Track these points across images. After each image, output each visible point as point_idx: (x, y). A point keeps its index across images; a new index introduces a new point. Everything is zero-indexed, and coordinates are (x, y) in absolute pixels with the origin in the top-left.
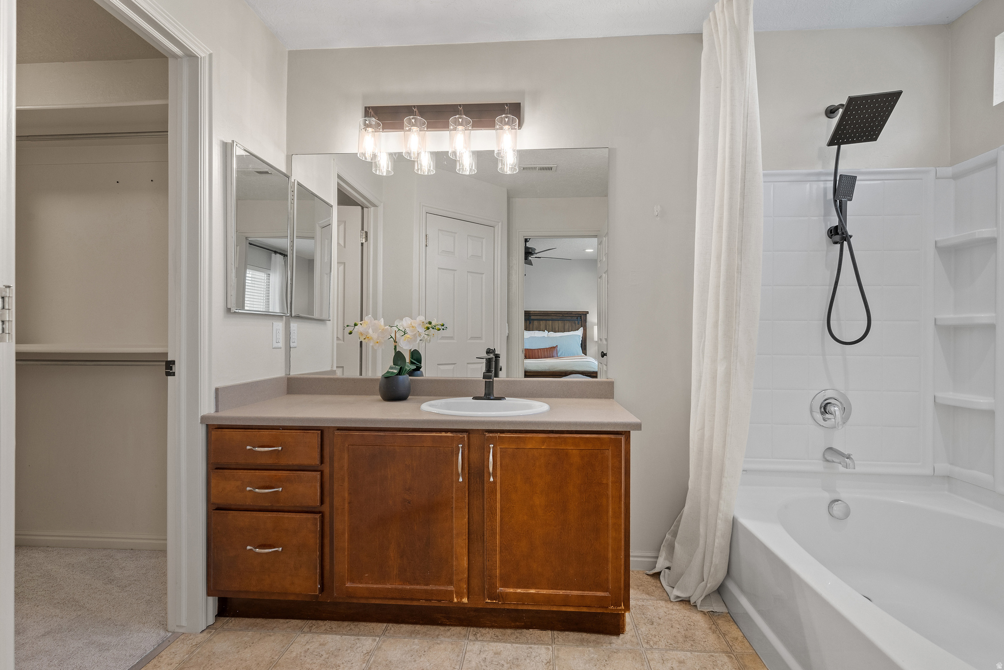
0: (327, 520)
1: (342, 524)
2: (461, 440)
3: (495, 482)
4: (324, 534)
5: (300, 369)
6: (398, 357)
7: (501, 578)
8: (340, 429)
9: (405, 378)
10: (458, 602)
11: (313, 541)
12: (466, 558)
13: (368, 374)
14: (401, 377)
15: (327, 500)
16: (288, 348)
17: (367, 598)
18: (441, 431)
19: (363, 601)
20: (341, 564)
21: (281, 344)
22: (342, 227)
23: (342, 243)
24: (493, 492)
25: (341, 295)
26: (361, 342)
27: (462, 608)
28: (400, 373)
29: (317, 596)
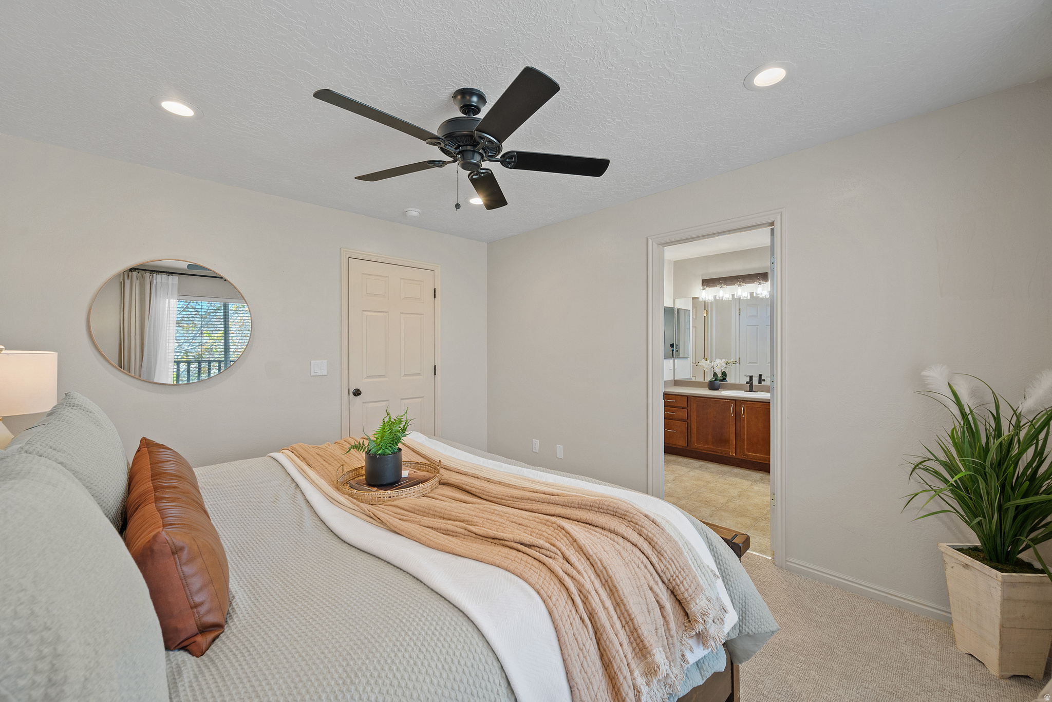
0: (689, 424)
1: (694, 426)
2: (733, 403)
3: (744, 417)
4: (689, 428)
5: (679, 377)
6: (715, 374)
7: (747, 449)
8: (694, 396)
9: (718, 382)
10: (732, 455)
11: (685, 430)
12: (734, 441)
13: (706, 381)
14: (716, 382)
15: (689, 418)
16: (674, 369)
17: (702, 450)
18: (726, 399)
19: (701, 451)
20: (694, 439)
21: (672, 368)
22: (695, 310)
23: (695, 317)
24: (744, 420)
25: (694, 349)
26: (704, 371)
27: (732, 457)
28: (716, 380)
29: (686, 447)
